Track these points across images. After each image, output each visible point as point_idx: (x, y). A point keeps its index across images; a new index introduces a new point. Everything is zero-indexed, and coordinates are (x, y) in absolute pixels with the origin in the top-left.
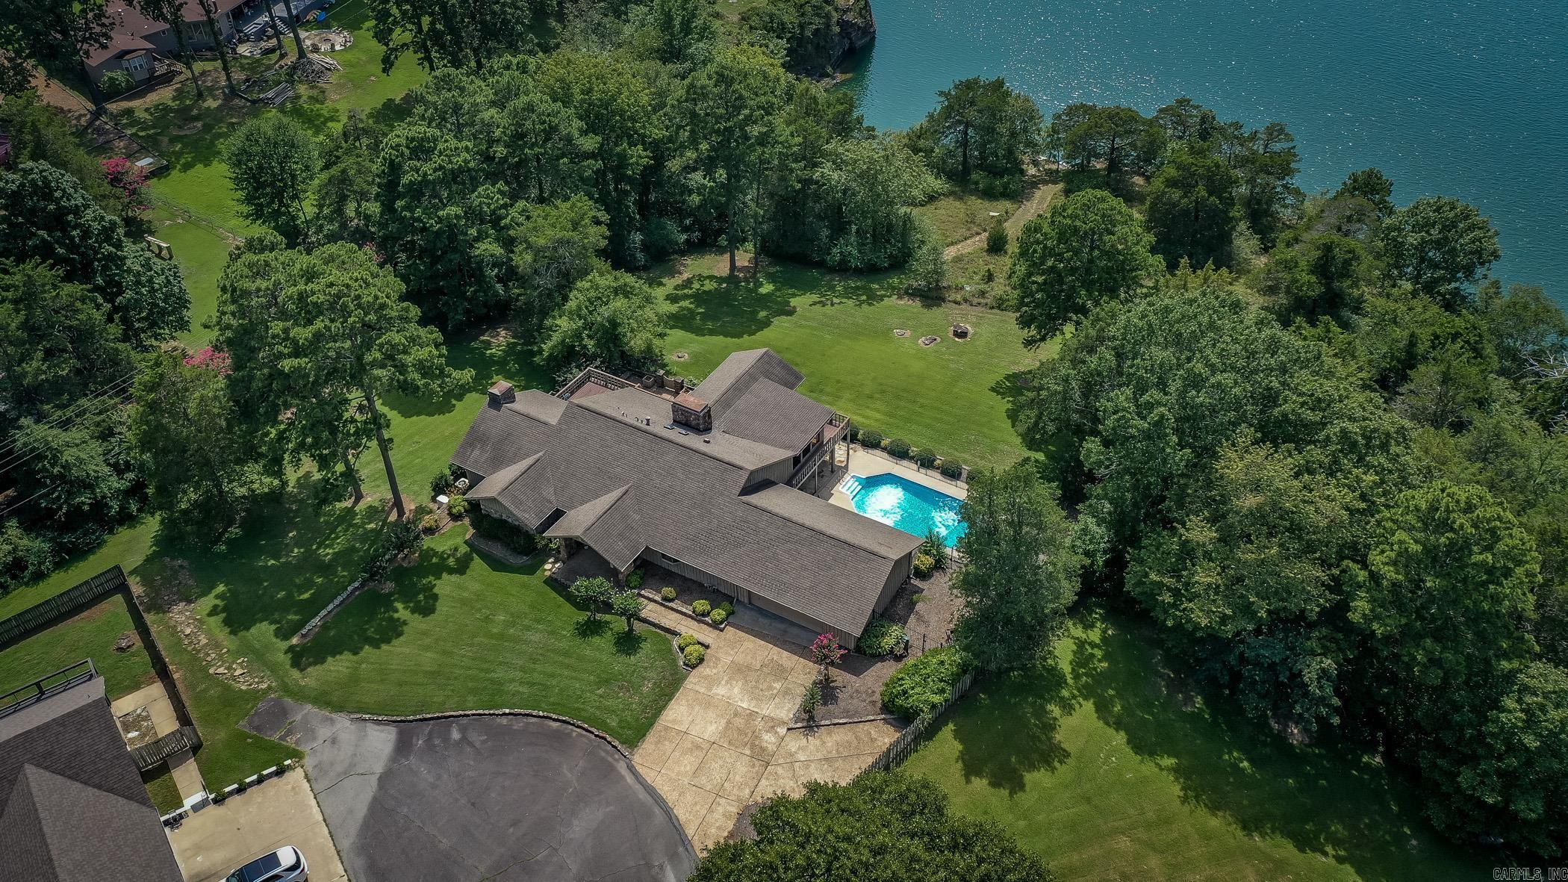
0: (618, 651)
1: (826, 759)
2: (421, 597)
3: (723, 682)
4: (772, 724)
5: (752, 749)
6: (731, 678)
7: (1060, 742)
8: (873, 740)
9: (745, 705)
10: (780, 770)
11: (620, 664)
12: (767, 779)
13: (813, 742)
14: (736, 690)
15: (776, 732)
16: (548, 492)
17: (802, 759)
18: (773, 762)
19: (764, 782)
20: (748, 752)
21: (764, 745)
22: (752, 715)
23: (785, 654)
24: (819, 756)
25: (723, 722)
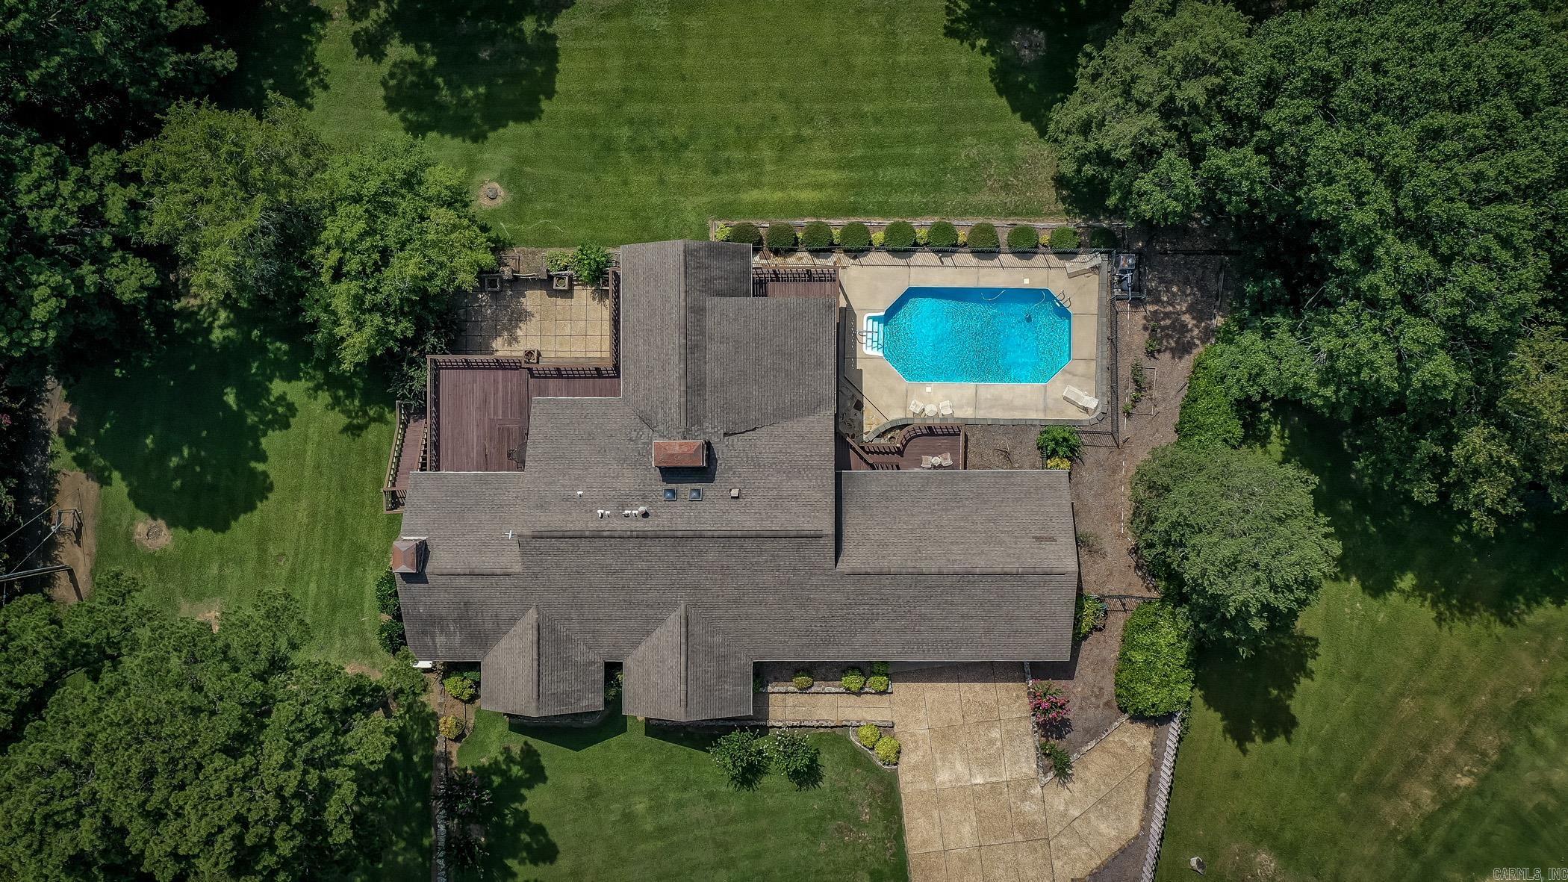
0: (800, 784)
1: (1100, 801)
2: (525, 837)
3: (939, 764)
4: (1021, 787)
5: (1021, 831)
6: (943, 752)
7: (1303, 631)
8: (1132, 749)
9: (979, 780)
10: (1065, 841)
11: (813, 801)
12: (1058, 858)
13: (1076, 786)
14: (959, 767)
15: (1032, 796)
16: (581, 653)
17: (1077, 814)
18: (1051, 836)
19: (1057, 864)
20: (1021, 838)
21: (1030, 818)
22: (994, 787)
23: (978, 686)
24: (1091, 800)
25: (972, 814)
